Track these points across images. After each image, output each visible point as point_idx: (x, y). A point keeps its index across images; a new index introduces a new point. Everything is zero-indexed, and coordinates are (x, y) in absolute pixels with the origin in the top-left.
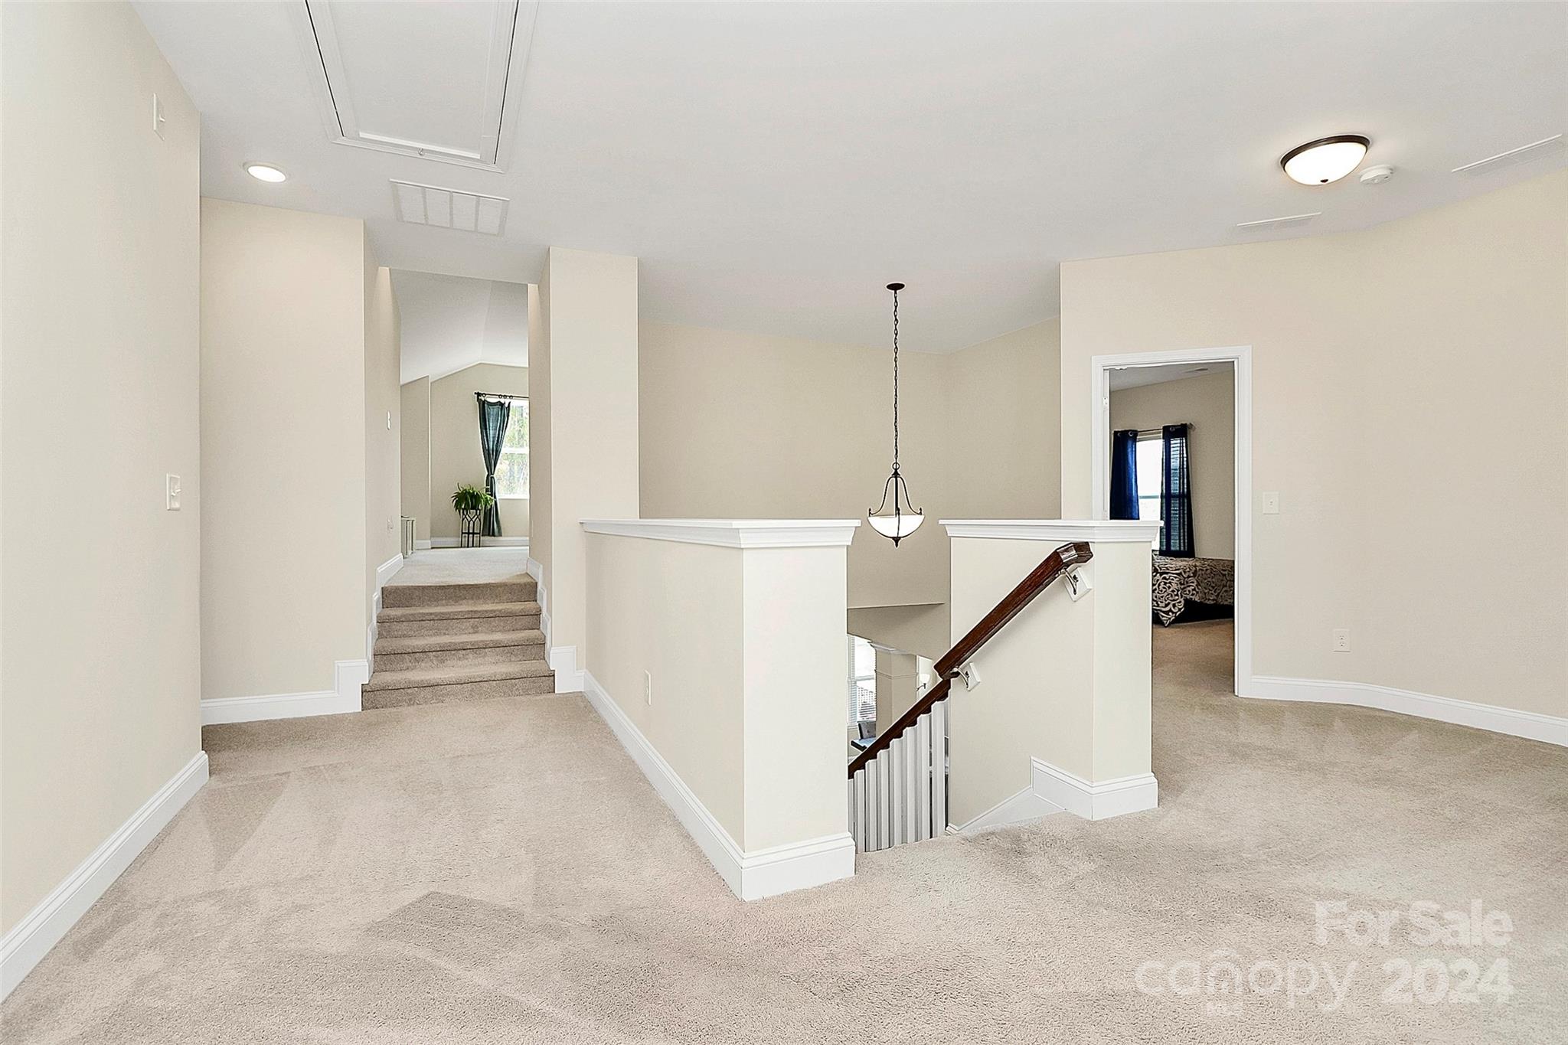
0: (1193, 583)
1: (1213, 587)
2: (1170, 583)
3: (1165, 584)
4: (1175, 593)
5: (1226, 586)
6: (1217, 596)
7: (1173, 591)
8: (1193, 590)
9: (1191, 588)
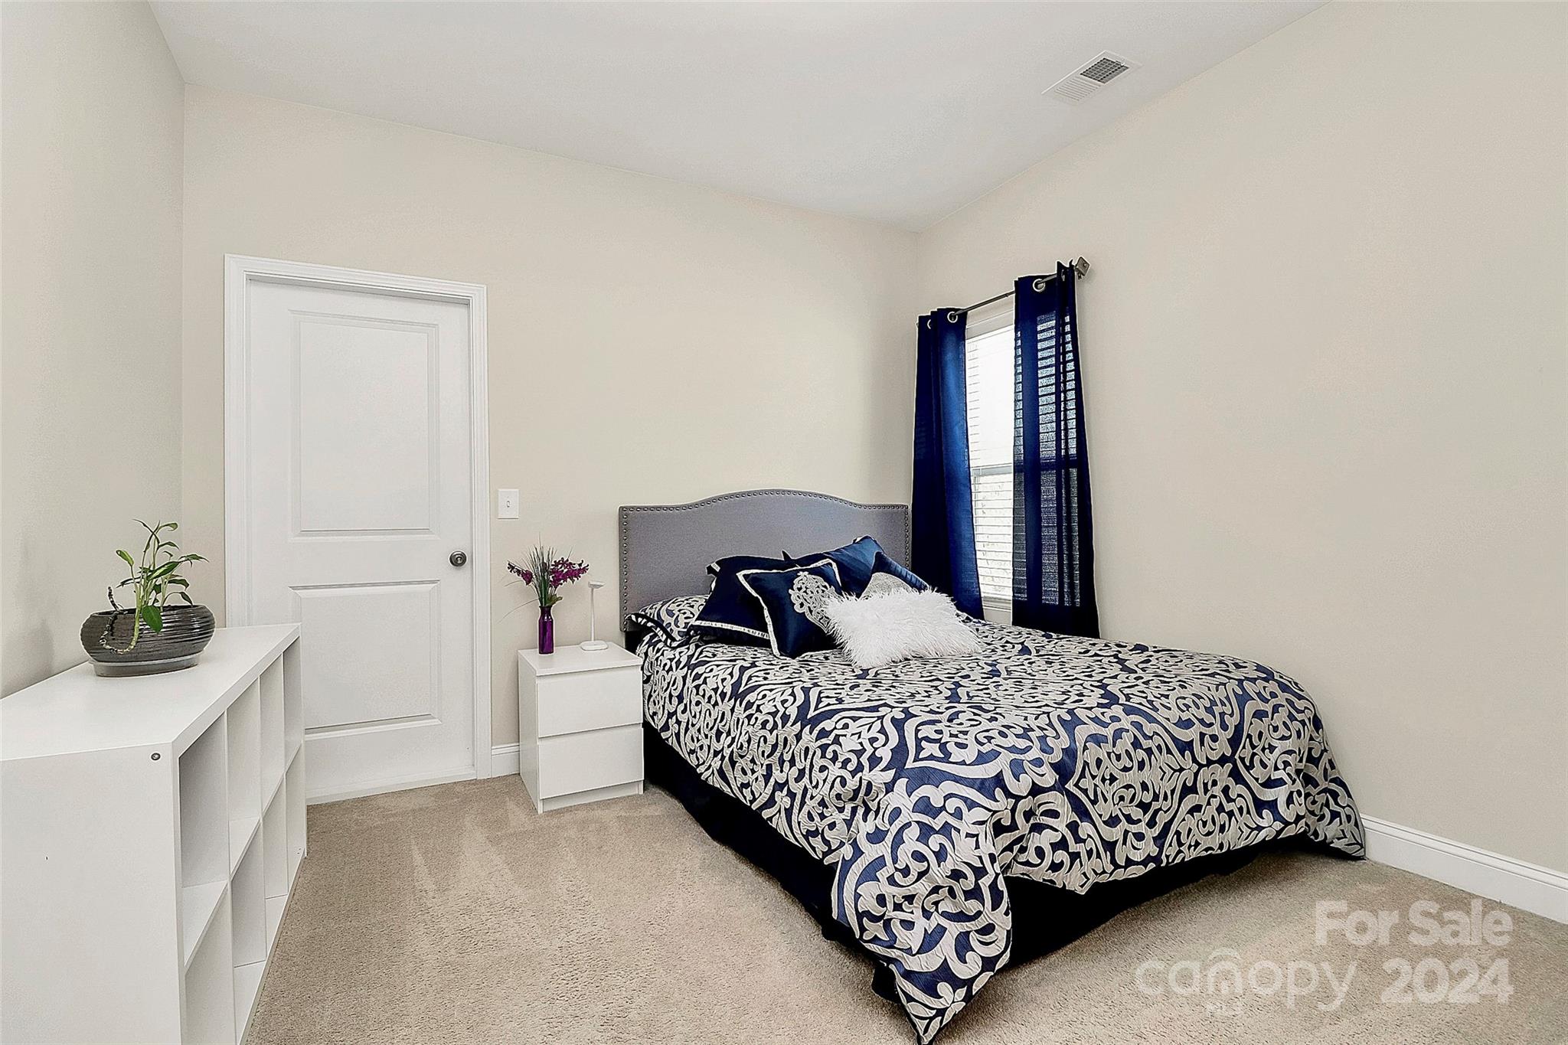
0: (1055, 814)
1: (1144, 807)
2: (946, 830)
3: (926, 832)
4: (969, 883)
5: (1193, 790)
6: (1160, 840)
7: (956, 875)
8: (1055, 847)
9: (1045, 839)
